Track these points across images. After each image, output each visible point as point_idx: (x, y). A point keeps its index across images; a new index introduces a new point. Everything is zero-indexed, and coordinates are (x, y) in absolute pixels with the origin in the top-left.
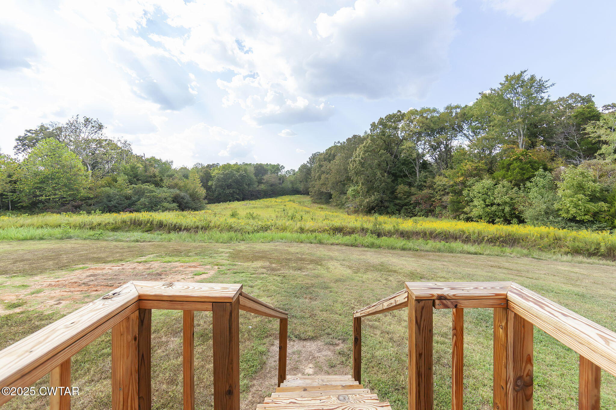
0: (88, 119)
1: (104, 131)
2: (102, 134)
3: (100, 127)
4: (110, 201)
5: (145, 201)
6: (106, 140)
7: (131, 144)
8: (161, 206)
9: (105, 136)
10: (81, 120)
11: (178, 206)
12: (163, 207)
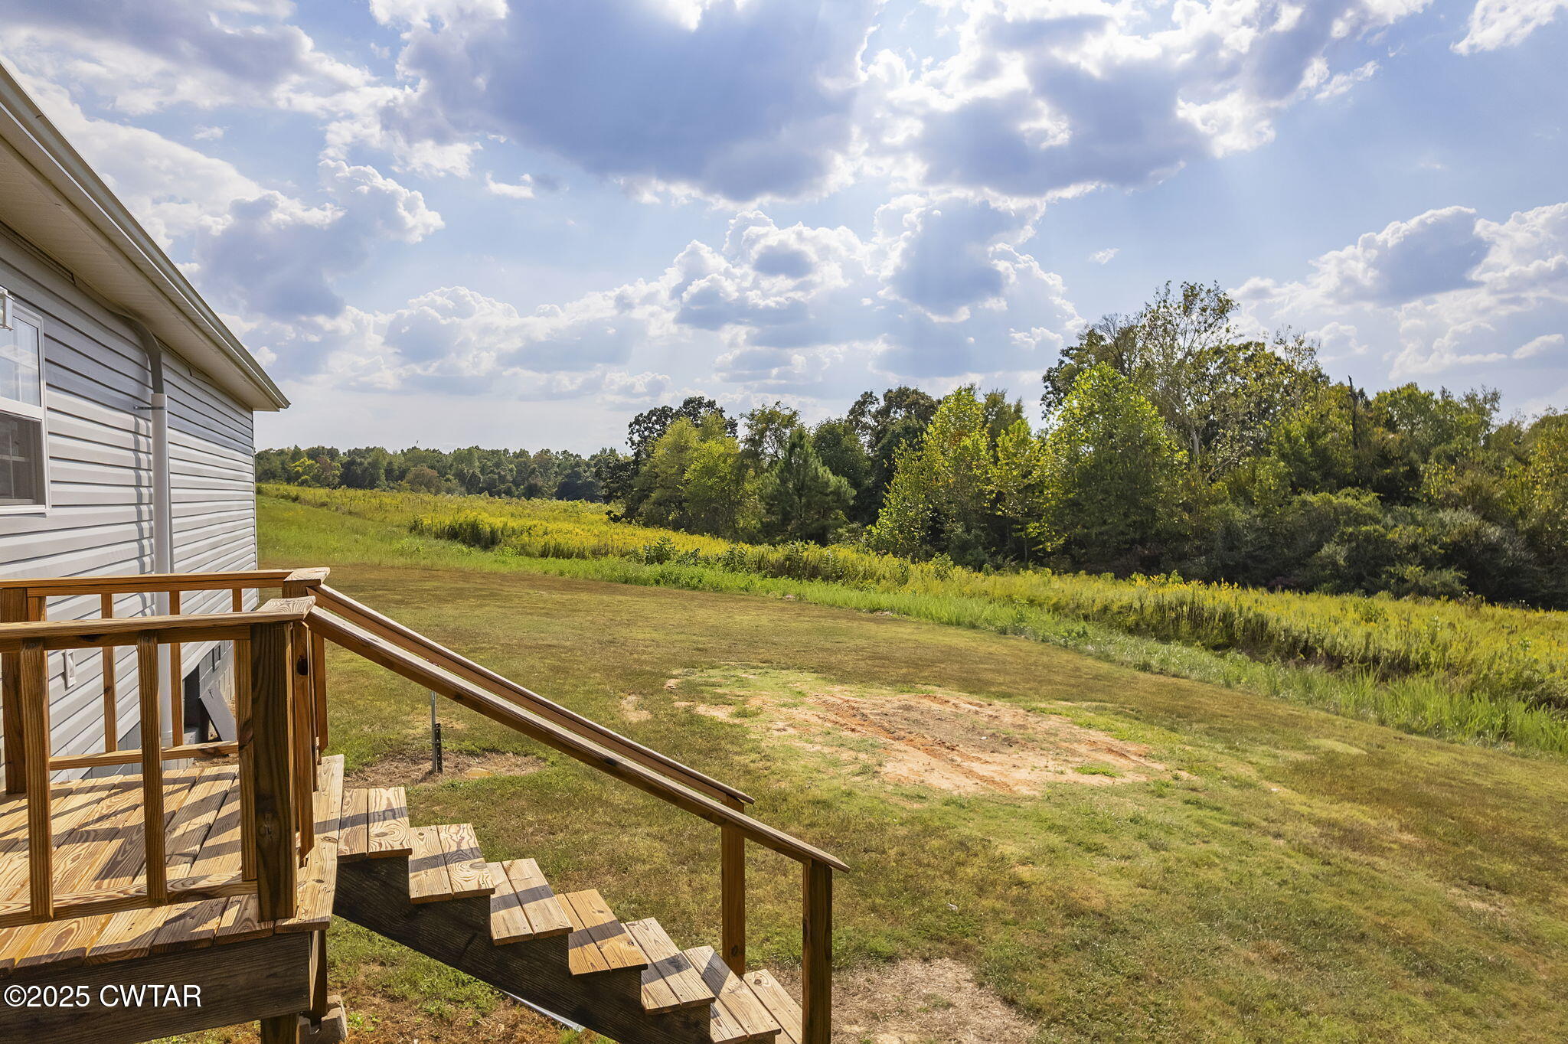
0: (1193, 288)
1: (1233, 318)
2: (1228, 331)
3: (1223, 308)
4: (1231, 549)
5: (1336, 552)
6: (1247, 347)
7: (1315, 347)
8: (1391, 575)
9: (1237, 332)
10: (1177, 296)
11: (1462, 582)
12: (1402, 580)
